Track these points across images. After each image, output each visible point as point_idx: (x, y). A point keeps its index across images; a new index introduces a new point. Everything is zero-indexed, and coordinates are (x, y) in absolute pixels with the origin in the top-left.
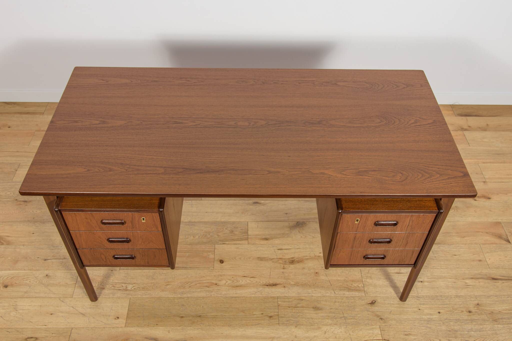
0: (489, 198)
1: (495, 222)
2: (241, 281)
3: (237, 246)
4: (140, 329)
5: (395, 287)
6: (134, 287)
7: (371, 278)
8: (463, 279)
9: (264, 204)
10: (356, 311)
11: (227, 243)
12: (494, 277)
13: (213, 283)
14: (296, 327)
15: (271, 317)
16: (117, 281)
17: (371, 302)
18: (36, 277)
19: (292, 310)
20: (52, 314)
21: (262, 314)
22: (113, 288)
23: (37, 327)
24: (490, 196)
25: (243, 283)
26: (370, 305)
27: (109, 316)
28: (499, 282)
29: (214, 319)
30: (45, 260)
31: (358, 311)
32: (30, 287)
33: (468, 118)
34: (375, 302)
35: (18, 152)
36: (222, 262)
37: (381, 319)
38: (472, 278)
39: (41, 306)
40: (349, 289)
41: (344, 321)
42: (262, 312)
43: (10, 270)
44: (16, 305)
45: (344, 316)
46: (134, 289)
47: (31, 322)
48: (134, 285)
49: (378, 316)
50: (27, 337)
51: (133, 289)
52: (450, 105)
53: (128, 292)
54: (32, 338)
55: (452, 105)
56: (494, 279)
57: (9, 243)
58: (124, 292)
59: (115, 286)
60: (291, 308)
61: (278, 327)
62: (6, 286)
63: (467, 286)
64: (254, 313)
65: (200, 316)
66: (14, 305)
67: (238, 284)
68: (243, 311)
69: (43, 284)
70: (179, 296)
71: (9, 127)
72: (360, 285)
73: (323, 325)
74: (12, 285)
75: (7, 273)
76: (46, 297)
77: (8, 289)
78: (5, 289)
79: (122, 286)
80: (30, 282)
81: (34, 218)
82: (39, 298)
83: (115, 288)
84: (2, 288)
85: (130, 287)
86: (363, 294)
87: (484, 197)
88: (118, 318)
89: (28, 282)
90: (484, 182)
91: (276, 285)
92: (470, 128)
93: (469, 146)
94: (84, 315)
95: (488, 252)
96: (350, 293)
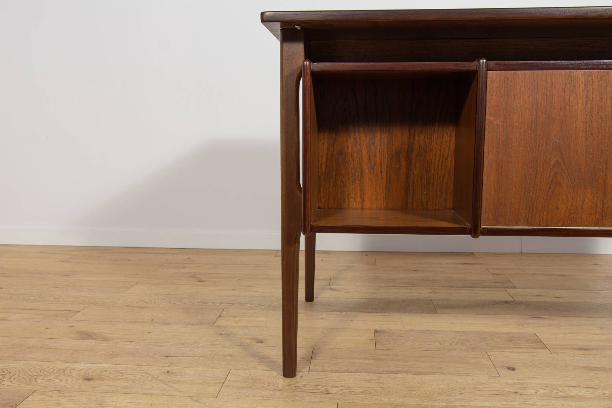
2: (568, 391)
3: (531, 354)
13: (509, 391)
16: (305, 383)
18: (147, 373)
32: (134, 382)
35: (137, 275)
36: (511, 369)
39: (152, 404)
43: (100, 363)
44: (104, 400)
46: (344, 392)
48: (343, 388)
51: (340, 392)
53: (330, 396)
57: (105, 339)
58: (323, 396)
59: (303, 388)
62: (89, 379)
66: (98, 400)
67: (564, 394)
69: (160, 380)
74: (100, 379)
75: (94, 366)
76: (163, 395)
77: (91, 382)
78: (86, 382)
79: (319, 389)
80: (135, 377)
81: (152, 320)
82: (150, 394)
83: (303, 390)
84: (80, 381)
85: (334, 390)
89: (132, 377)
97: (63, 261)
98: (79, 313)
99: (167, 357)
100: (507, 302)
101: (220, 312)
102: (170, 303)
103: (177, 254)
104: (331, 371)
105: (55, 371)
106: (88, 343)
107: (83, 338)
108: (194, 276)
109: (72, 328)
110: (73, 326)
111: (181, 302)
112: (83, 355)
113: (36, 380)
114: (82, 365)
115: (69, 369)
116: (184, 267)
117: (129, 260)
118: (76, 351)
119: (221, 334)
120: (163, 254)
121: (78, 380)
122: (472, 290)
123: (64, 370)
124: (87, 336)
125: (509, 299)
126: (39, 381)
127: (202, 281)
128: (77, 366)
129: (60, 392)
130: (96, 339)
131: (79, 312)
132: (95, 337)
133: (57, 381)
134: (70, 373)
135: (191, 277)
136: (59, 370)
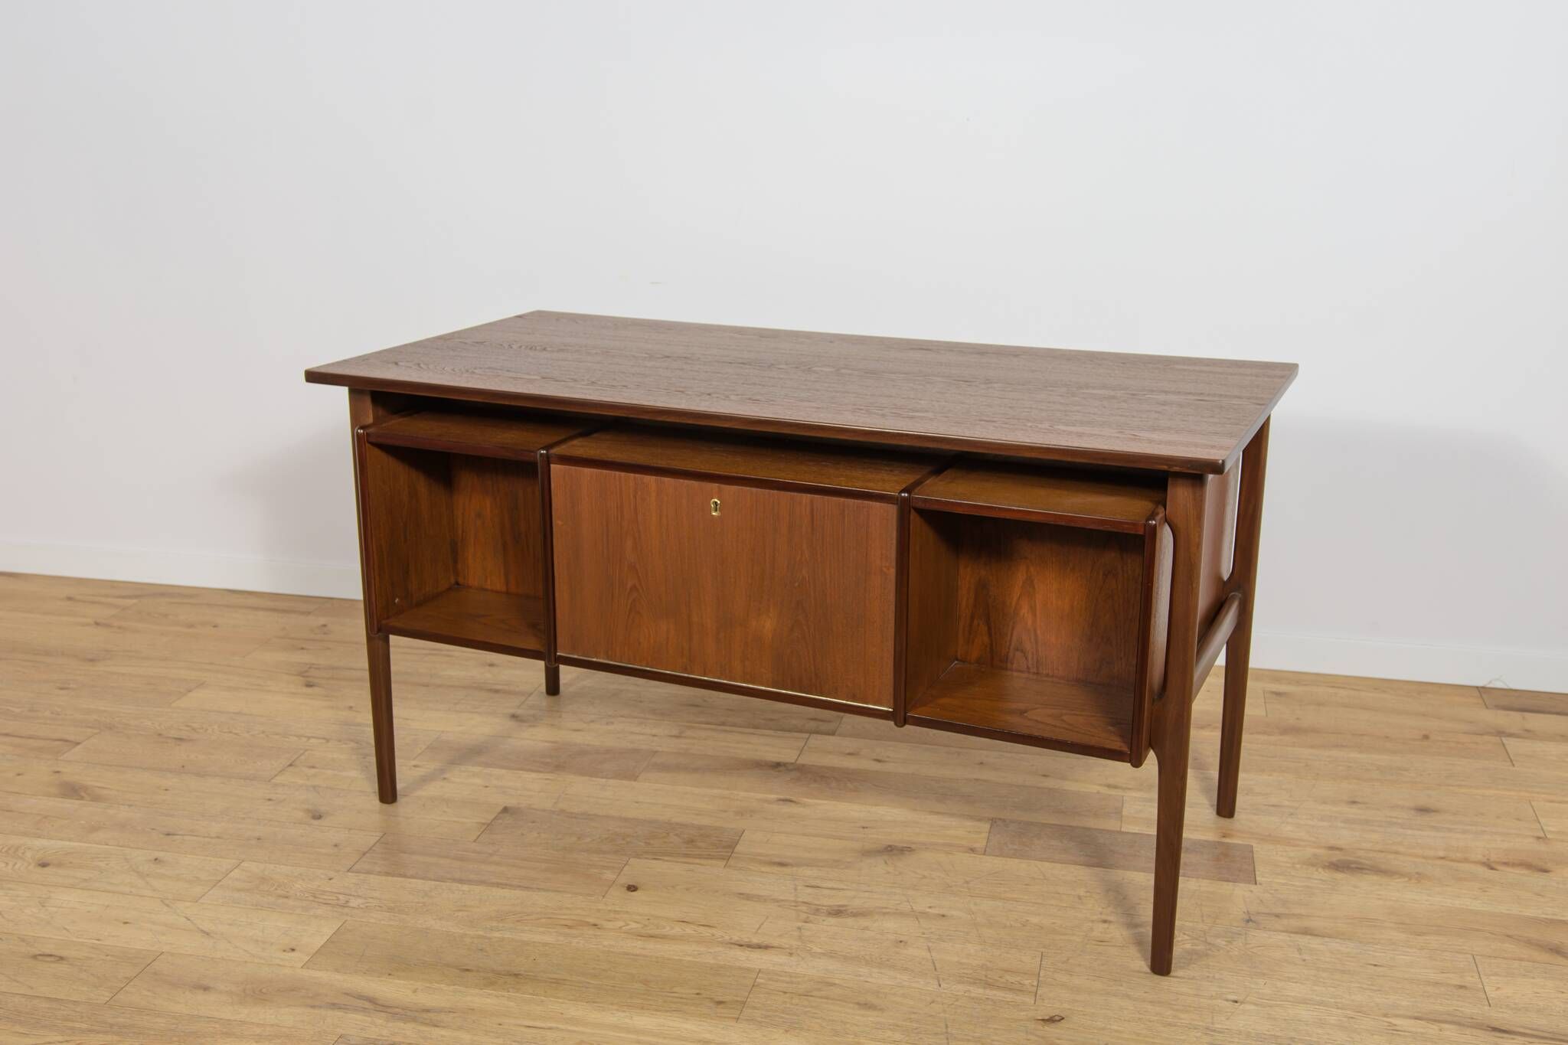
0: (1546, 871)
1: (1546, 919)
2: (668, 928)
3: (692, 867)
4: (338, 977)
6: (367, 905)
7: (1069, 972)
8: (1386, 1015)
9: (805, 805)
10: (989, 1028)
11: (666, 858)
12: (1497, 1027)
13: (587, 922)
14: (787, 1031)
15: (720, 1003)
17: (1047, 1018)
18: (126, 859)
19: (792, 998)
20: (126, 923)
21: (698, 994)
22: (311, 898)
23: (75, 939)
24: (1549, 866)
25: (672, 932)
26: (1042, 1022)
27: (272, 944)
28: (1513, 1039)
29: (554, 985)
30: (168, 834)
31: (995, 1029)
32: (102, 873)
33: (1530, 714)
34: (1063, 1019)
35: (211, 664)
36: (632, 888)
38: (1416, 1018)
39: (108, 906)
40: (988, 984)
42: (698, 991)
43: (70, 840)
44: (49, 897)
45: (947, 1033)
47: (65, 929)
48: (371, 900)
50: (40, 953)
51: (362, 906)
52: (1477, 687)
53: (346, 910)
54: (51, 955)
55: (1483, 688)
56: (1495, 1029)
57: (96, 799)
58: (336, 909)
59: (317, 896)
60: (788, 995)
62: (44, 865)
63: (1393, 1030)
64: (675, 990)
65: (516, 975)
66: (43, 896)
67: (657, 932)
68: (646, 982)
69: (137, 872)
70: (481, 933)
71: (215, 626)
72: (1026, 982)
73: (872, 1039)
74: (60, 865)
75: (60, 843)
76: (129, 893)
77: (45, 869)
78: (40, 870)
79: (338, 899)
80: (107, 864)
81: (183, 766)
82: (113, 892)
83: (316, 900)
84: (31, 867)
85: (354, 903)
86: (1030, 1000)
87: (1528, 866)
88: (293, 950)
89: (102, 864)
90: (1539, 838)
91: (767, 947)
92: (1528, 734)
93: (1513, 765)
94: (208, 934)
95: (1496, 974)
96: (988, 991)
97: (97, 624)
98: (79, 747)
100: (777, 765)
101: (296, 757)
102: (230, 732)
103: (309, 613)
104: (378, 873)
105: (5, 849)
106: (70, 804)
107: (64, 796)
108: (306, 671)
109: (56, 775)
110: (58, 772)
111: (248, 732)
112: (53, 826)
114: (44, 842)
115: (23, 848)
116: (302, 649)
118: (46, 817)
119: (270, 800)
121: (30, 864)
123: (17, 849)
124: (72, 791)
125: (790, 758)
127: (311, 686)
128: (38, 843)
130: (82, 798)
131: (78, 744)
132: (83, 794)
134: (23, 853)
135: (301, 674)
136: (9, 849)
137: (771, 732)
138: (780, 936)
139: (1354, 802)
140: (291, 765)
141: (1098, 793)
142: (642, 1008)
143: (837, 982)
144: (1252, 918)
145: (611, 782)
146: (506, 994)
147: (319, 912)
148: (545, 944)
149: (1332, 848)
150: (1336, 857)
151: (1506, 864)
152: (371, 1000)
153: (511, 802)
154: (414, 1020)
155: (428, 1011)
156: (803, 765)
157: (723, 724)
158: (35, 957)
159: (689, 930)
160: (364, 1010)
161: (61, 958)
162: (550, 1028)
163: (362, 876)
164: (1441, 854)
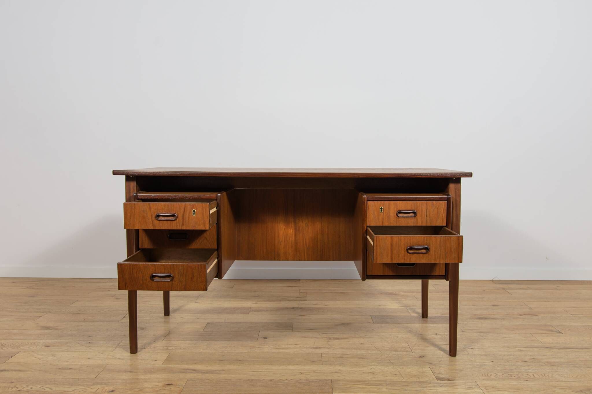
1: (543, 325)
2: (284, 346)
3: (282, 332)
4: (177, 365)
5: (444, 351)
7: (418, 346)
8: (516, 348)
9: (309, 316)
10: (403, 360)
11: (272, 331)
13: (256, 347)
14: (340, 366)
15: (314, 361)
18: (78, 343)
19: (337, 358)
20: (89, 358)
21: (305, 360)
23: (72, 363)
24: (537, 314)
25: (286, 347)
26: (418, 357)
27: (147, 360)
28: (554, 349)
29: (255, 362)
31: (405, 360)
33: (509, 285)
34: (424, 356)
35: (78, 295)
36: (265, 338)
37: (431, 364)
38: (525, 347)
39: (79, 355)
40: (396, 351)
41: (392, 364)
43: (54, 340)
44: (55, 354)
45: (391, 362)
46: (175, 349)
47: (67, 361)
49: (427, 363)
50: (61, 367)
51: (173, 349)
52: (490, 280)
53: (168, 350)
54: (66, 368)
56: (547, 348)
57: (56, 329)
58: (165, 350)
59: (155, 347)
60: (335, 358)
61: (321, 365)
62: (48, 346)
63: (521, 351)
64: (297, 360)
65: (240, 360)
66: (53, 354)
67: (281, 347)
68: (285, 358)
69: (85, 346)
70: (221, 352)
72: (407, 349)
73: (369, 365)
74: (54, 346)
75: (50, 341)
76: (85, 351)
77: (49, 347)
78: (47, 348)
81: (84, 320)
82: (79, 351)
85: (171, 348)
86: (412, 353)
87: (531, 315)
88: (156, 361)
89: (71, 345)
90: (530, 309)
91: (320, 348)
92: (511, 289)
93: (512, 295)
94: (122, 359)
95: (539, 337)
96: (397, 352)
97: (28, 288)
98: (41, 317)
99: (90, 336)
100: (293, 308)
101: (124, 316)
102: (96, 311)
103: (106, 282)
104: (174, 341)
105: (30, 344)
106: (47, 331)
107: (44, 329)
108: (114, 296)
109: (37, 325)
111: (103, 311)
112: (44, 337)
113: (20, 347)
114: (44, 341)
116: (109, 291)
117: (73, 287)
118: (40, 335)
119: (122, 326)
120: (97, 282)
121: (42, 346)
122: (280, 302)
123: (35, 343)
124: (46, 328)
125: (297, 306)
126: (22, 348)
127: (118, 299)
128: (41, 341)
129: (33, 351)
130: (51, 330)
132: (51, 328)
133: (31, 347)
134: (38, 344)
135: (112, 296)
136: (31, 343)
137: (286, 301)
138: (322, 345)
139: (474, 305)
140: (124, 317)
141: (398, 308)
142: (289, 365)
143: (348, 354)
144: (464, 331)
145: (240, 315)
146: (239, 365)
147: (159, 351)
148: (245, 353)
149: (475, 315)
150: (478, 317)
151: (525, 315)
152: (193, 370)
153: (209, 321)
154: (212, 373)
155: (215, 371)
156: (302, 308)
157: (269, 300)
158: (60, 369)
159: (291, 346)
160: (192, 372)
161: (70, 369)
162: (261, 371)
163: (169, 342)
164: (506, 314)
